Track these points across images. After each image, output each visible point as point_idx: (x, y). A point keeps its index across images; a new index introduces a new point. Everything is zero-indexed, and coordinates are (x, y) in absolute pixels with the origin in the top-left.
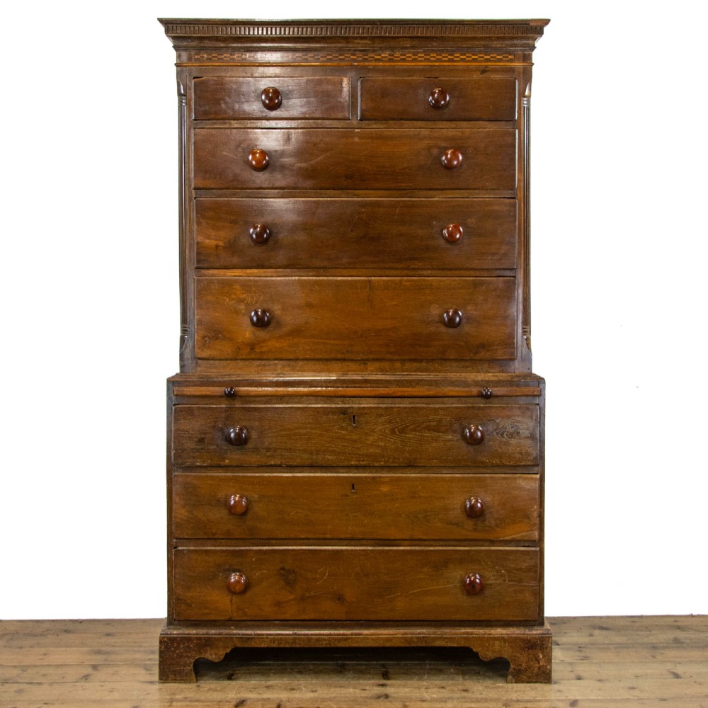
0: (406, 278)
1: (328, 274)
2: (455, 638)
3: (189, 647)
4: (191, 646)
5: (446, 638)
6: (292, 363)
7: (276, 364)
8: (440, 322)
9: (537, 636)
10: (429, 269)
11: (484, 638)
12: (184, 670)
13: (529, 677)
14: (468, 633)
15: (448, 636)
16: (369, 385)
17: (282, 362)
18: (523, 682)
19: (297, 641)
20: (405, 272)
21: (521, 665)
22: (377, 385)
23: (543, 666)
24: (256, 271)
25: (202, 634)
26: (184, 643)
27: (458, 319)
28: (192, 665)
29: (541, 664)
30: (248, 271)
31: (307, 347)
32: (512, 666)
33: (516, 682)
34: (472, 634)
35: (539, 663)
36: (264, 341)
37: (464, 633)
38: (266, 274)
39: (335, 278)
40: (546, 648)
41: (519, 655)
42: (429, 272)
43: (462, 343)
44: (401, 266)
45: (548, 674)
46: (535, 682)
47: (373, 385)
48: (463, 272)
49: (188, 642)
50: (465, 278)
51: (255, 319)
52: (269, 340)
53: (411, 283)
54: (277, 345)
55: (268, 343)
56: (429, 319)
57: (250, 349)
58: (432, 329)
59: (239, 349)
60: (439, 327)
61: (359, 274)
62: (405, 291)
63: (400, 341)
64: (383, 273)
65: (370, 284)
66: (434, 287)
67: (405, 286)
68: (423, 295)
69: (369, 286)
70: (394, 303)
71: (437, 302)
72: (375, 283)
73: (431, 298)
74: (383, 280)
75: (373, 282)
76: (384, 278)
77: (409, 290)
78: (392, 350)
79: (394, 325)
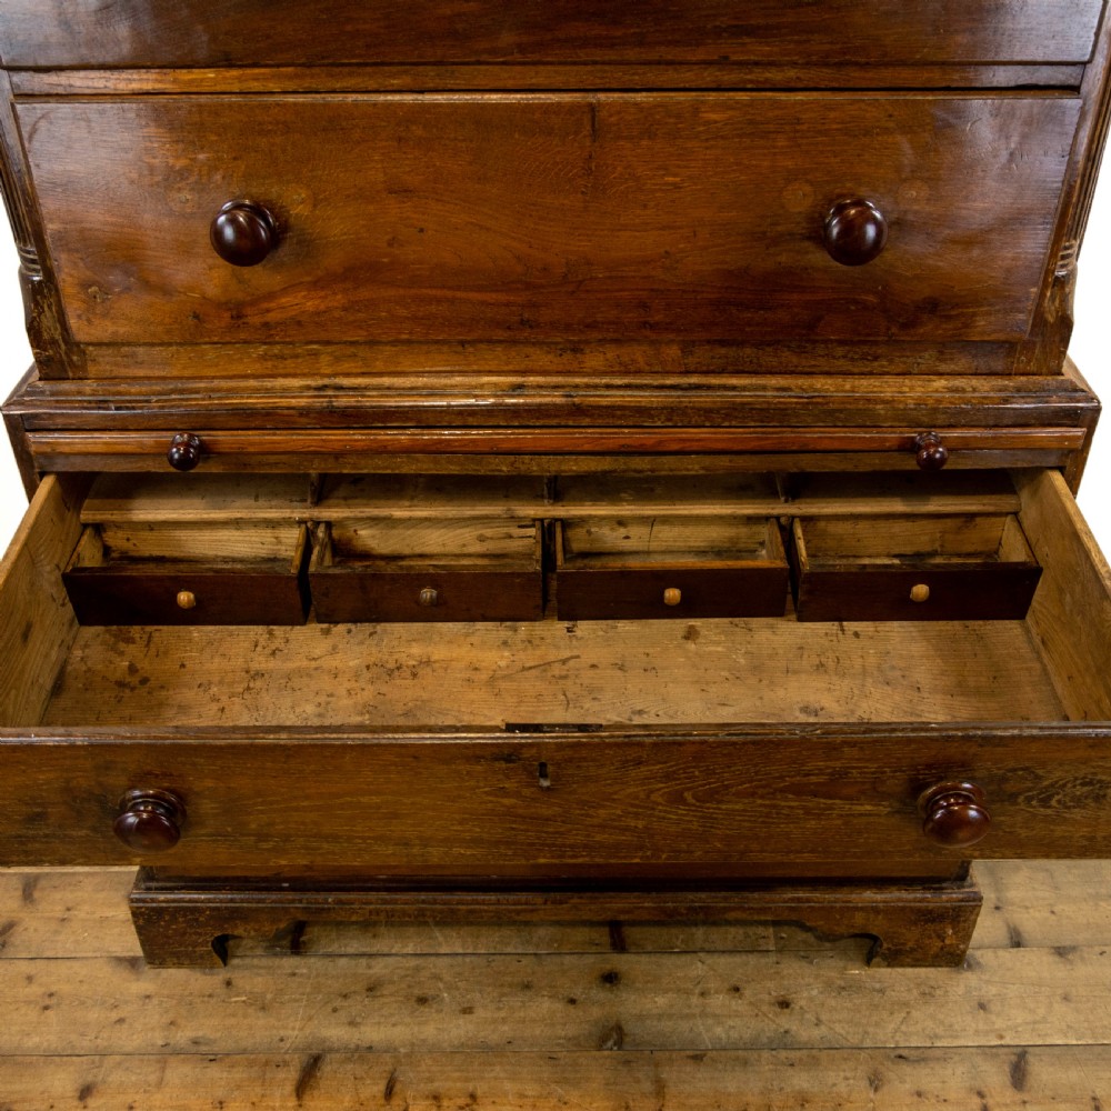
0: (712, 96)
1: (451, 83)
2: (770, 908)
3: (197, 920)
4: (201, 919)
5: (752, 908)
6: (363, 352)
7: (315, 354)
8: (809, 238)
9: (949, 905)
10: (794, 64)
11: (832, 908)
12: (195, 952)
13: (918, 960)
14: (799, 900)
15: (755, 906)
16: (587, 421)
17: (330, 349)
18: (902, 966)
19: (428, 913)
20: (709, 76)
21: (904, 944)
22: (611, 421)
23: (951, 945)
24: (211, 74)
25: (221, 901)
26: (185, 916)
27: (871, 231)
28: (210, 944)
29: (947, 942)
30: (184, 75)
31: (403, 312)
32: (885, 946)
33: (889, 966)
34: (808, 900)
35: (943, 941)
36: (271, 296)
37: (792, 900)
38: (246, 86)
39: (477, 97)
40: (964, 921)
41: (904, 931)
42: (792, 73)
43: (871, 298)
44: (700, 54)
45: (958, 955)
46: (926, 966)
47: (600, 422)
48: (905, 75)
49: (192, 914)
50: (910, 96)
51: (229, 233)
52: (284, 291)
53: (730, 113)
54: (310, 305)
55: (284, 300)
56: (779, 228)
57: (232, 317)
58: (783, 258)
59: (196, 316)
60: (807, 253)
61: (558, 81)
62: (707, 140)
63: (684, 291)
64: (637, 77)
65: (593, 118)
66: (805, 127)
67: (708, 123)
68: (765, 155)
69: (589, 128)
70: (671, 179)
71: (809, 177)
72: (611, 116)
73: (790, 164)
74: (636, 104)
75: (604, 114)
76: (640, 97)
77: (722, 137)
78: (658, 318)
79: (668, 248)
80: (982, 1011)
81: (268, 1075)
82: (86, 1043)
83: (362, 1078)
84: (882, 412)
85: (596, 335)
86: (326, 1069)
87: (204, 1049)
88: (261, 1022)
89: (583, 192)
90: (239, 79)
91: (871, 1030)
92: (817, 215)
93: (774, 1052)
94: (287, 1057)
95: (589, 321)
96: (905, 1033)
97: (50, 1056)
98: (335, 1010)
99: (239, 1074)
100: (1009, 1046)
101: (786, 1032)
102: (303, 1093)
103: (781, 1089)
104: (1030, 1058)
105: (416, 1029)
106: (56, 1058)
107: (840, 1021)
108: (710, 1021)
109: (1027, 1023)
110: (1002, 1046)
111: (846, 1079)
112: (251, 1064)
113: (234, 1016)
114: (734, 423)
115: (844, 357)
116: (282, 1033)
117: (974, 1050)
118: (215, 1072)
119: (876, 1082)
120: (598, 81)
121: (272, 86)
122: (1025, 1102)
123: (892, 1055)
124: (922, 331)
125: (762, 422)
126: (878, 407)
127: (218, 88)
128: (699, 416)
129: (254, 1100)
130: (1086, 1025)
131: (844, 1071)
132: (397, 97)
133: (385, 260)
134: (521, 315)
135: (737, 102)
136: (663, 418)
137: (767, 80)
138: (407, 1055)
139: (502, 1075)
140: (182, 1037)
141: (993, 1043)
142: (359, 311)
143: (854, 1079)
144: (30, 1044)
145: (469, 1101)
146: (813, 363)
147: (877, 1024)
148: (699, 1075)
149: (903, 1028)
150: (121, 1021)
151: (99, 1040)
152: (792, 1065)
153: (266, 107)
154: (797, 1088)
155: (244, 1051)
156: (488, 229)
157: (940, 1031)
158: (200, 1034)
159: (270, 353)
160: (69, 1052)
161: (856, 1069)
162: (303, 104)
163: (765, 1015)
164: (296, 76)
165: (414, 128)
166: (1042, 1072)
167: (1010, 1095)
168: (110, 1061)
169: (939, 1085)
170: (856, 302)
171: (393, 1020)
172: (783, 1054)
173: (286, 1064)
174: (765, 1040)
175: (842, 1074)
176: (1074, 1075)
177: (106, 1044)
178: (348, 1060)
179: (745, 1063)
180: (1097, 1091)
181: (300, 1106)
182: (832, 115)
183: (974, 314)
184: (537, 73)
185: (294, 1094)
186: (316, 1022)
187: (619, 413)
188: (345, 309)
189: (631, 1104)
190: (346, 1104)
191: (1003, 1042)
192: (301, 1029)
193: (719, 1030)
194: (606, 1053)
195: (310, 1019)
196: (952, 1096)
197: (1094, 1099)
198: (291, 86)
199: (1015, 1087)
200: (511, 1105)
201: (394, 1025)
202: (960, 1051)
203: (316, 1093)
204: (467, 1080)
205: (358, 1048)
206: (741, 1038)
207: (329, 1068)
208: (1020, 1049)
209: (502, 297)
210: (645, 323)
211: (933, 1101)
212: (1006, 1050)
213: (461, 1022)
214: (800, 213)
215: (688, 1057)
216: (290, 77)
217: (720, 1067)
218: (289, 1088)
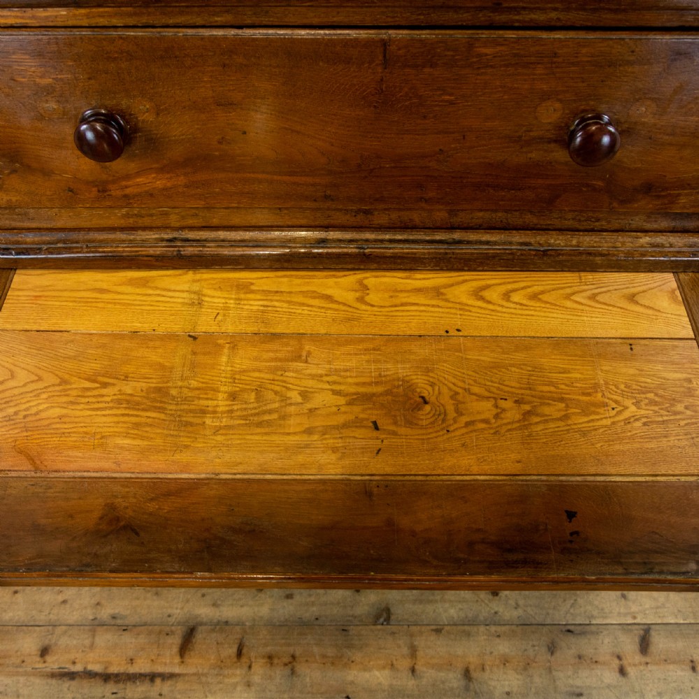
0: (484, 34)
1: (265, 21)
6: (202, 212)
8: (555, 141)
16: (374, 266)
17: (177, 211)
27: (606, 140)
30: (41, 12)
31: (233, 189)
38: (93, 22)
42: (553, 15)
43: (600, 183)
44: (476, 2)
51: (90, 136)
52: (138, 174)
53: (499, 48)
54: (159, 184)
55: (138, 180)
56: (532, 134)
57: (99, 191)
58: (533, 155)
59: (71, 190)
60: (552, 152)
61: (356, 19)
62: (479, 68)
63: (453, 177)
64: (422, 17)
65: (385, 50)
66: (560, 60)
67: (480, 55)
68: (525, 80)
69: (381, 58)
70: (447, 97)
71: (560, 97)
72: (399, 49)
73: (545, 87)
74: (421, 40)
75: (393, 48)
76: (424, 34)
77: (492, 67)
78: (431, 194)
79: (441, 147)
80: (623, 599)
81: (161, 641)
82: (43, 617)
83: (222, 643)
84: (599, 262)
85: (382, 206)
86: (199, 636)
87: (119, 622)
88: (156, 603)
89: (375, 106)
90: (88, 16)
91: (551, 611)
92: (563, 125)
93: (488, 627)
94: (173, 628)
95: (378, 196)
96: (572, 614)
97: (22, 626)
98: (203, 595)
99: (142, 640)
100: (639, 624)
101: (496, 613)
102: (184, 653)
103: (491, 653)
104: (653, 633)
105: (256, 609)
106: (25, 628)
107: (531, 606)
108: (447, 605)
109: (653, 608)
110: (635, 624)
111: (534, 646)
112: (150, 633)
113: (138, 599)
114: (486, 268)
115: (573, 219)
116: (170, 611)
117: (616, 627)
118: (127, 638)
119: (552, 649)
120: (389, 20)
121: (115, 22)
122: (647, 663)
123: (564, 630)
124: (636, 205)
125: (508, 267)
126: (597, 258)
127: (70, 23)
128: (460, 263)
129: (153, 658)
130: (690, 610)
131: (532, 640)
132: (220, 33)
133: (217, 153)
134: (325, 192)
135: (506, 39)
136: (432, 265)
137: (531, 20)
138: (252, 627)
139: (312, 642)
140: (105, 613)
141: (629, 622)
142: (197, 188)
143: (538, 646)
144: (7, 618)
145: (291, 659)
146: (549, 223)
147: (554, 608)
148: (439, 643)
149: (572, 611)
150: (64, 602)
151: (51, 616)
152: (499, 636)
153: (112, 40)
154: (502, 652)
155: (145, 624)
156: (298, 132)
157: (595, 613)
158: (117, 611)
159: (131, 213)
160: (32, 623)
161: (540, 639)
162: (142, 38)
163: (482, 601)
164: (135, 14)
165: (235, 57)
166: (660, 643)
167: (638, 658)
168: (59, 630)
169: (592, 651)
170: (588, 185)
171: (241, 603)
172: (493, 629)
173: (173, 633)
174: (482, 618)
175: (531, 643)
176: (680, 644)
177: (56, 618)
178: (213, 630)
179: (468, 634)
180: (694, 655)
181: (183, 662)
182: (584, 51)
183: (679, 195)
184: (338, 13)
185: (178, 654)
186: (191, 604)
187: (399, 261)
188: (186, 186)
189: (395, 662)
190: (212, 661)
191: (636, 621)
192: (182, 608)
193: (452, 612)
194: (379, 627)
195: (188, 601)
196: (601, 659)
197: (692, 661)
198: (131, 21)
199: (642, 653)
200: (317, 662)
201: (242, 606)
202: (607, 627)
203: (192, 653)
204: (289, 645)
205: (218, 623)
206: (466, 617)
207: (200, 636)
208: (646, 627)
209: (310, 180)
210: (421, 198)
211: (589, 662)
212: (637, 627)
213: (285, 604)
214: (550, 123)
215: (433, 630)
216: (130, 15)
217: (452, 637)
218: (175, 650)
